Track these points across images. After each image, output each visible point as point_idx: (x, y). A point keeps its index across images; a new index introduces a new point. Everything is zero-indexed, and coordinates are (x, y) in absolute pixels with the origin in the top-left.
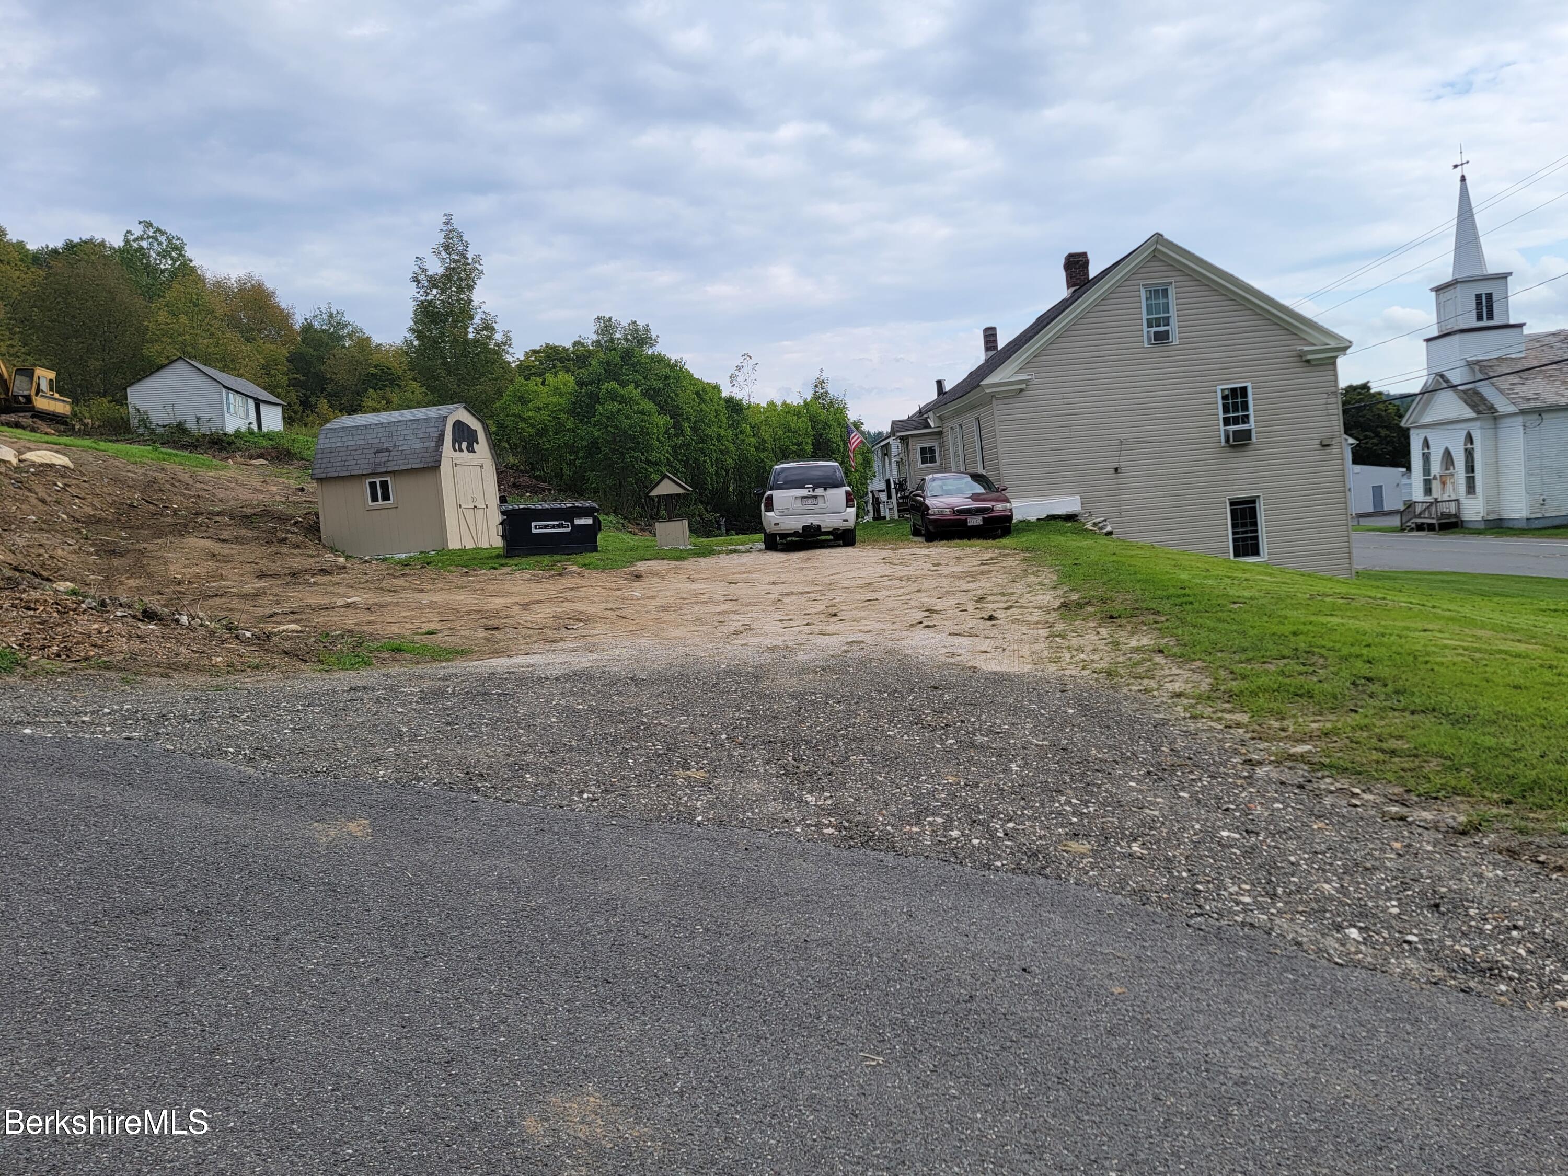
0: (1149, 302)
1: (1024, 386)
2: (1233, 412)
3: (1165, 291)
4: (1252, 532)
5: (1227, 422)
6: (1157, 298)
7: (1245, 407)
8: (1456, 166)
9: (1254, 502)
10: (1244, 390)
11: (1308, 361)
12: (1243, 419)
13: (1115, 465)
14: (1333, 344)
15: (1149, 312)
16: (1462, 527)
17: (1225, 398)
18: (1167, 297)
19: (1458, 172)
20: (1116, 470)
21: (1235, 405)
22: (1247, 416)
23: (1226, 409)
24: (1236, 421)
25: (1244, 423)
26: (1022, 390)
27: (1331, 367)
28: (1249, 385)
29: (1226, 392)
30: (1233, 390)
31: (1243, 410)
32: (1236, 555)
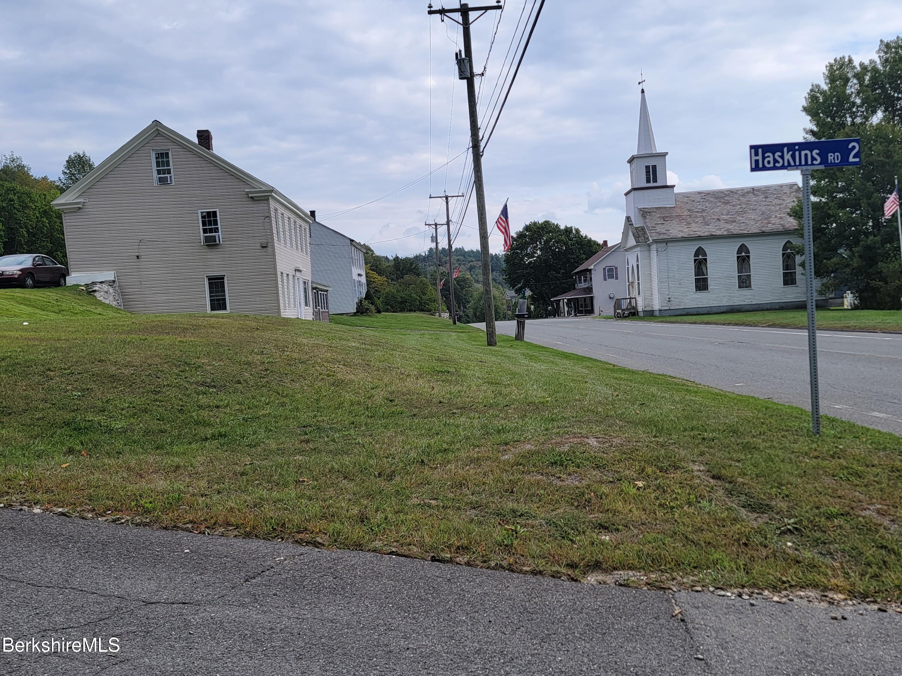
0: (158, 160)
1: (81, 206)
2: (209, 226)
3: (167, 154)
4: (222, 296)
5: (205, 231)
6: (162, 158)
7: (216, 223)
8: (639, 83)
9: (223, 278)
10: (215, 213)
11: (252, 198)
12: (215, 230)
13: (137, 254)
14: (264, 188)
15: (158, 166)
16: (638, 315)
17: (203, 217)
18: (168, 157)
19: (640, 87)
20: (138, 257)
21: (210, 222)
22: (217, 228)
23: (204, 224)
24: (211, 231)
25: (216, 232)
26: (80, 208)
27: (266, 202)
28: (217, 210)
29: (204, 214)
30: (208, 213)
31: (214, 225)
32: (213, 309)
